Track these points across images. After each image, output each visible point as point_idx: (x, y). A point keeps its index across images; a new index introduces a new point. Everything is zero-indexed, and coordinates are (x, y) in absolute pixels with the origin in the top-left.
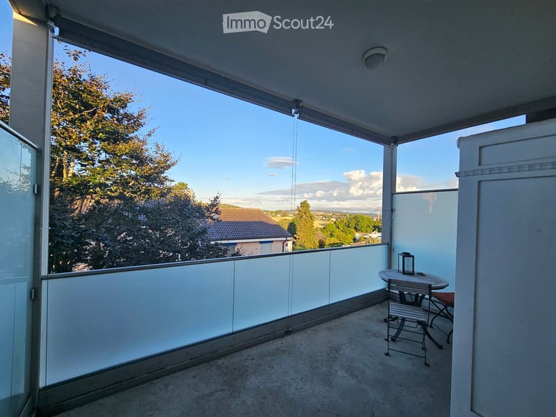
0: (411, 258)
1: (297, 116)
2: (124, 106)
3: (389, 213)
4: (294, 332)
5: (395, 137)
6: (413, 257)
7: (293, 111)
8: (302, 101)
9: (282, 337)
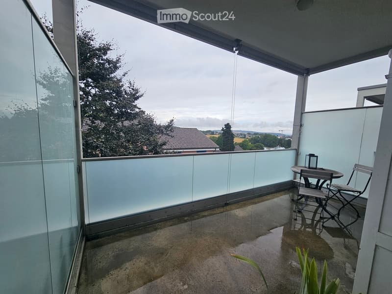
0: (316, 158)
1: (237, 52)
2: (105, 54)
3: (299, 127)
4: (230, 205)
5: (308, 69)
6: (317, 157)
7: (234, 49)
8: (241, 41)
9: (223, 207)
